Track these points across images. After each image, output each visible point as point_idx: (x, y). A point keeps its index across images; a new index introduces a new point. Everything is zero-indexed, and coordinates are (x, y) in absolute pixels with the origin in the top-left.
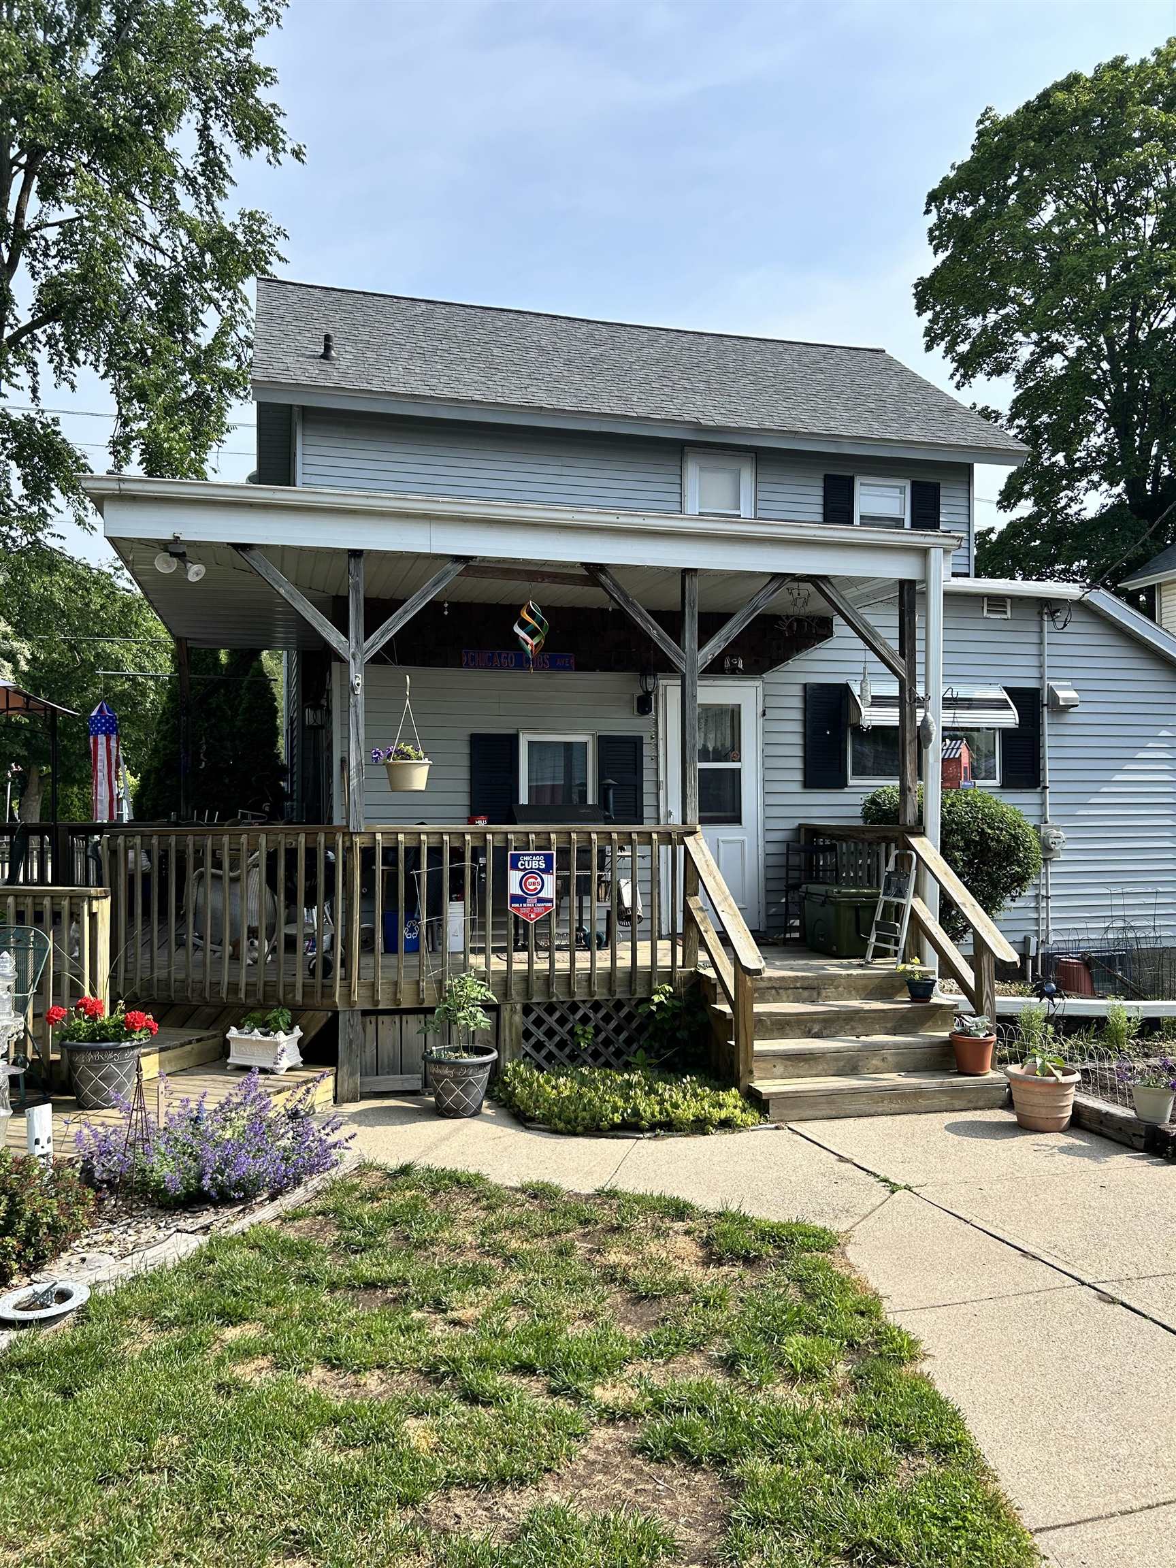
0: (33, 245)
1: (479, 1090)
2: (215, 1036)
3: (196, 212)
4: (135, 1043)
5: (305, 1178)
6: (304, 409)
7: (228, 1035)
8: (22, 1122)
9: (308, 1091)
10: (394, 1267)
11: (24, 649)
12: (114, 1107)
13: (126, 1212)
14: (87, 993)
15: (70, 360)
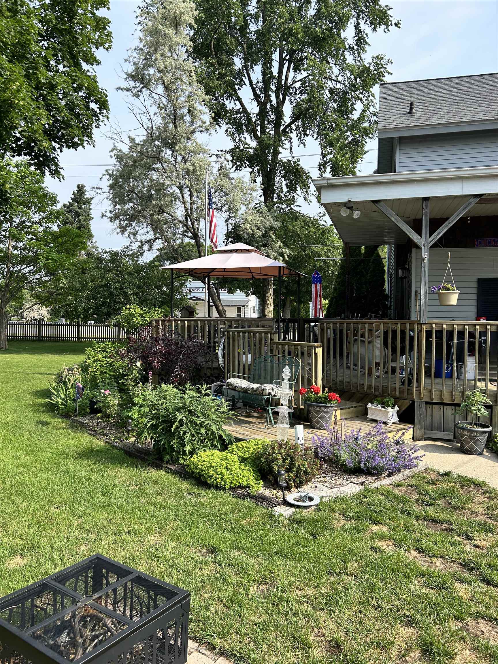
0: (291, 91)
1: (483, 443)
2: (362, 406)
3: (353, 62)
4: (332, 405)
5: (403, 470)
6: (400, 138)
7: (367, 406)
8: (292, 430)
9: (403, 433)
10: (445, 515)
11: (286, 251)
12: (324, 429)
13: (331, 471)
14: (314, 384)
15: (304, 135)
